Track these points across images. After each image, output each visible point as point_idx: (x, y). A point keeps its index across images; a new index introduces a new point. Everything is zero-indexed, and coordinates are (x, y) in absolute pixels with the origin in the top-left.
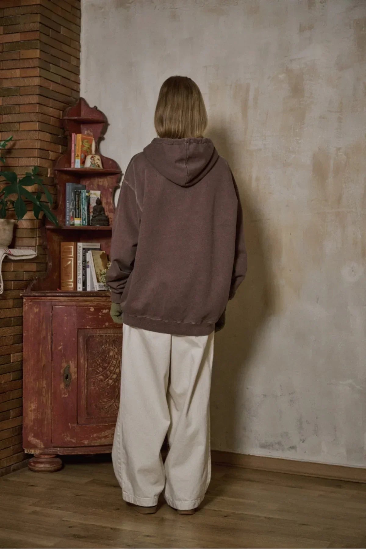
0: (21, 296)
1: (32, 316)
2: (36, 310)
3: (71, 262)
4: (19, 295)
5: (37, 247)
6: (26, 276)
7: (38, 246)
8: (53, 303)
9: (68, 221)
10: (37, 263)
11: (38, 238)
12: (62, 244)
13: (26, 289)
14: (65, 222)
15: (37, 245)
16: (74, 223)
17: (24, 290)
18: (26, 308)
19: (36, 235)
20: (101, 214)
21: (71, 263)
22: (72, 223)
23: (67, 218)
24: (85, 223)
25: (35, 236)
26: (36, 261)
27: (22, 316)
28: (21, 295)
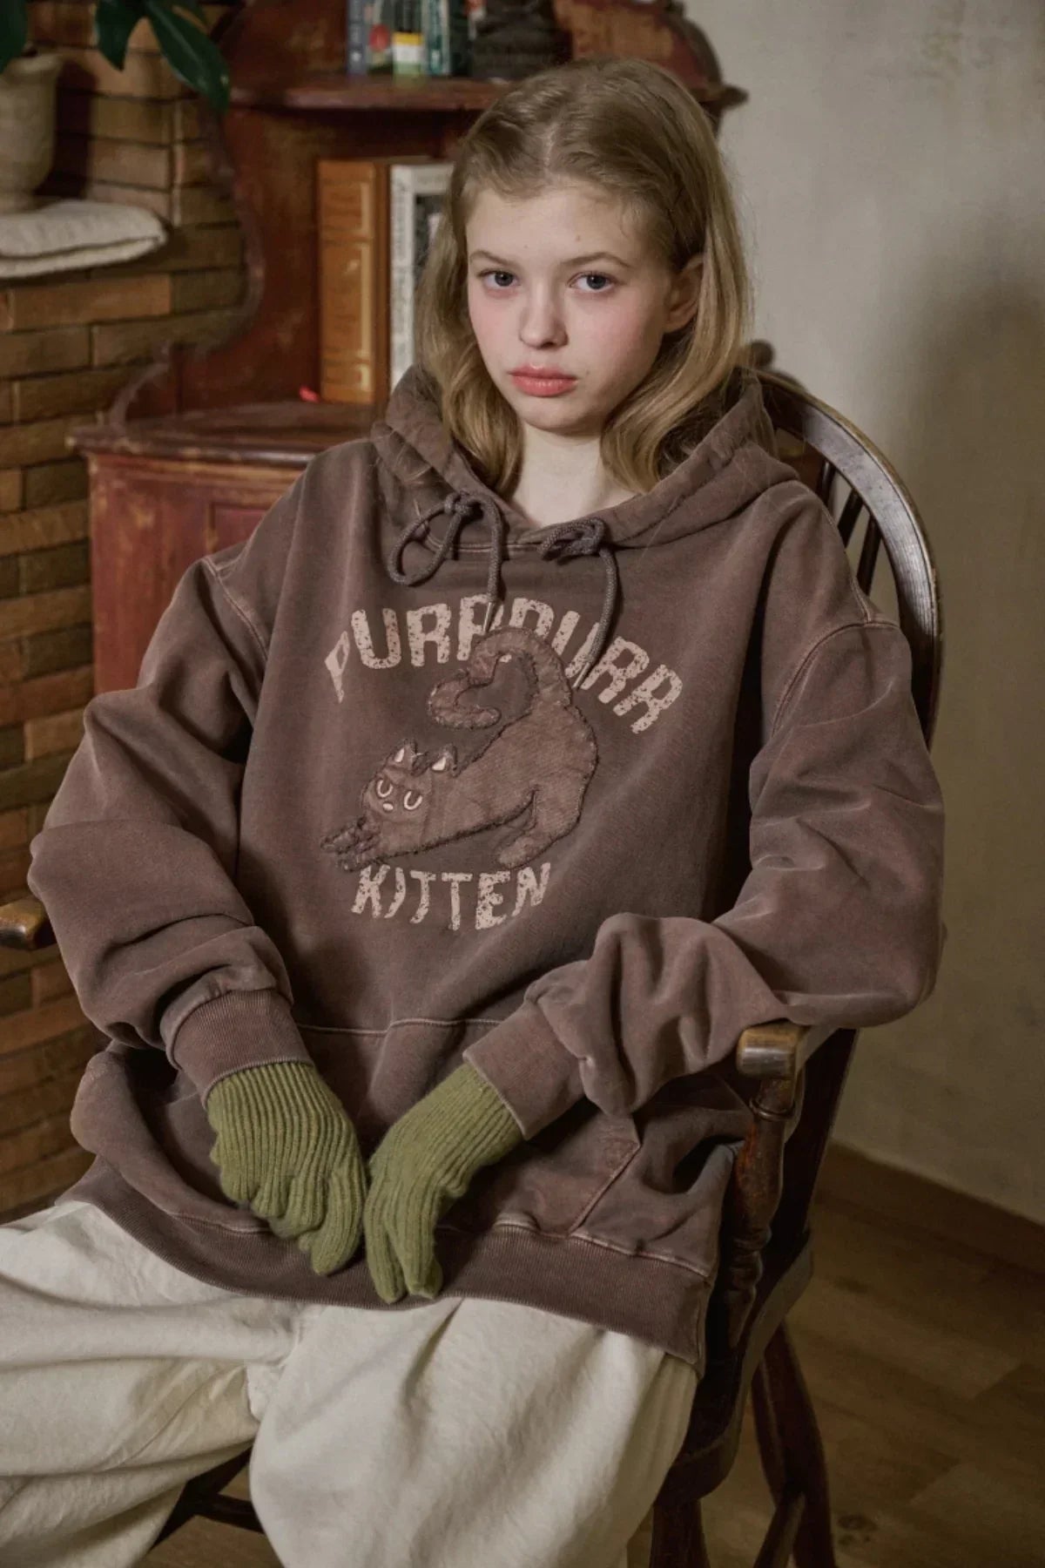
0: (76, 449)
1: (126, 545)
2: (144, 519)
3: (362, 265)
4: (62, 445)
5: (177, 192)
6: (107, 348)
7: (184, 186)
8: (217, 495)
9: (360, 49)
10: (174, 273)
11: (179, 150)
12: (327, 169)
13: (107, 407)
14: (344, 56)
15: (179, 180)
16: (391, 58)
17: (100, 416)
18: (99, 502)
19: (172, 133)
20: (523, 16)
21: (359, 269)
22: (378, 60)
23: (355, 36)
24: (440, 61)
25: (165, 139)
26: (175, 263)
27: (85, 541)
28: (71, 442)
